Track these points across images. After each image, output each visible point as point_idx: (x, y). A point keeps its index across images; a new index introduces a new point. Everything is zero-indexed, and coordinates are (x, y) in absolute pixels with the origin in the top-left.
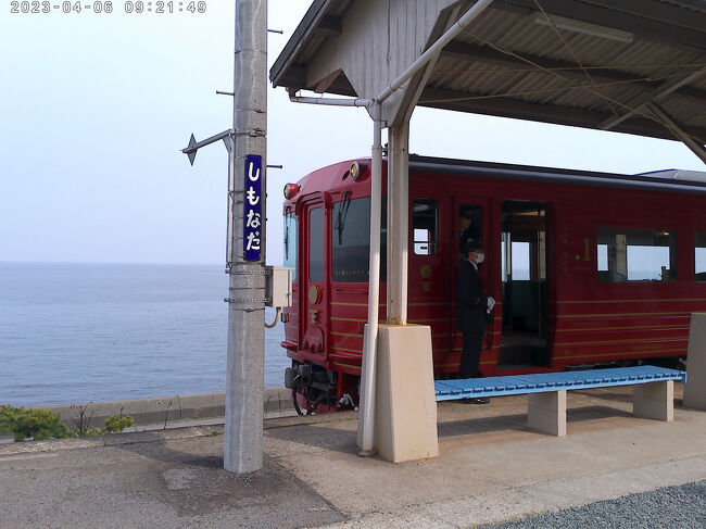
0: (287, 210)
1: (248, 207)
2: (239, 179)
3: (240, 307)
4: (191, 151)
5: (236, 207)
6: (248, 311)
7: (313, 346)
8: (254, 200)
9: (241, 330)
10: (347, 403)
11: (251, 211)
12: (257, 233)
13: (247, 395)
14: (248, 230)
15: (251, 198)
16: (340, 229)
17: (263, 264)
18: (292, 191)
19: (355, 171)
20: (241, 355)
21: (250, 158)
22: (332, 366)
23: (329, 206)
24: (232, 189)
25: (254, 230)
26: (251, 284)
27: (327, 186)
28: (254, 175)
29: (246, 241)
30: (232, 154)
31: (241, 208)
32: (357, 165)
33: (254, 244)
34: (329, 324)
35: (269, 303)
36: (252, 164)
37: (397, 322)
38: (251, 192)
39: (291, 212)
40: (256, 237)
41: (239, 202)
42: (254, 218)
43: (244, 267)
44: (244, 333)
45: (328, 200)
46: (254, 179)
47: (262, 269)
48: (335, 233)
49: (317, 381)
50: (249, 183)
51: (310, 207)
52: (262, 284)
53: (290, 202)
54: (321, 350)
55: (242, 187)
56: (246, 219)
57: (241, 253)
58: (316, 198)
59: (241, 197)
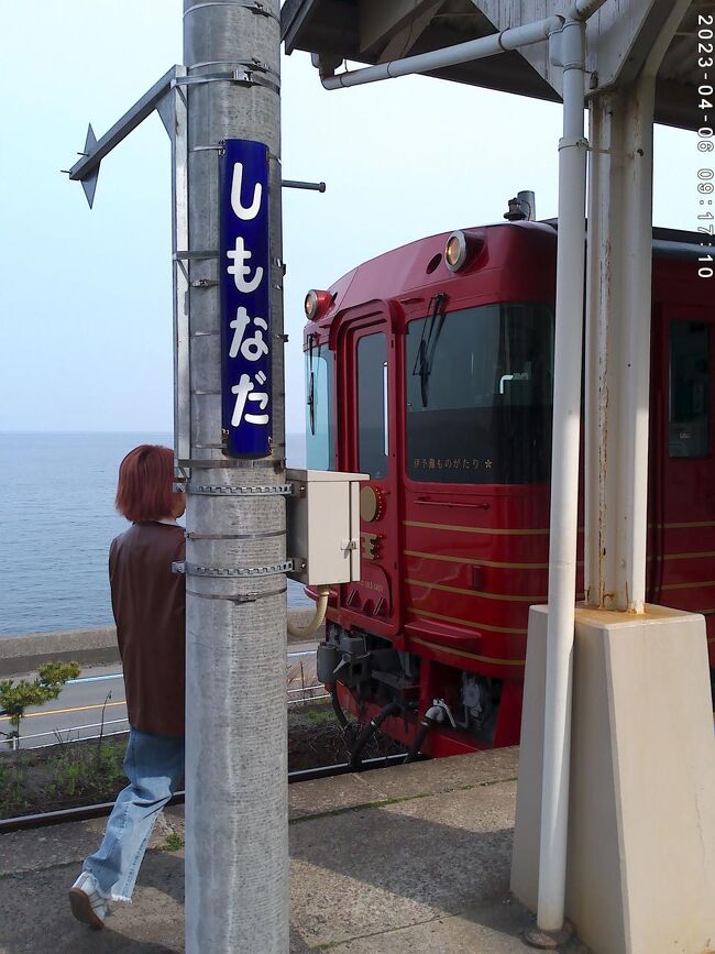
0: (312, 341)
1: (231, 298)
2: (204, 214)
3: (217, 589)
4: (87, 172)
5: (196, 298)
6: (238, 600)
7: (370, 604)
8: (248, 278)
9: (220, 655)
10: (440, 718)
11: (242, 311)
12: (261, 377)
13: (244, 835)
14: (234, 369)
15: (238, 270)
16: (424, 375)
17: (279, 465)
18: (320, 306)
19: (456, 253)
20: (222, 724)
21: (235, 150)
22: (409, 646)
23: (400, 328)
24: (183, 246)
25: (251, 369)
26: (246, 522)
27: (392, 289)
28: (246, 201)
29: (229, 401)
30: (182, 142)
31: (212, 300)
32: (461, 238)
33: (251, 407)
34: (403, 563)
35: (298, 573)
36: (238, 167)
37: (620, 608)
38: (240, 253)
39: (319, 346)
40: (258, 388)
41: (204, 287)
42: (250, 331)
43: (227, 476)
44: (231, 663)
45: (397, 316)
46: (247, 214)
47: (277, 482)
48: (413, 383)
49: (378, 669)
50: (231, 227)
51: (357, 334)
52: (280, 523)
53: (316, 327)
54: (385, 613)
55: (212, 239)
56: (227, 335)
57: (214, 431)
58: (370, 315)
59: (210, 270)
